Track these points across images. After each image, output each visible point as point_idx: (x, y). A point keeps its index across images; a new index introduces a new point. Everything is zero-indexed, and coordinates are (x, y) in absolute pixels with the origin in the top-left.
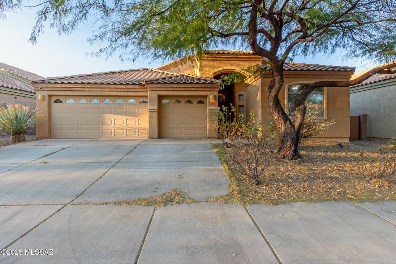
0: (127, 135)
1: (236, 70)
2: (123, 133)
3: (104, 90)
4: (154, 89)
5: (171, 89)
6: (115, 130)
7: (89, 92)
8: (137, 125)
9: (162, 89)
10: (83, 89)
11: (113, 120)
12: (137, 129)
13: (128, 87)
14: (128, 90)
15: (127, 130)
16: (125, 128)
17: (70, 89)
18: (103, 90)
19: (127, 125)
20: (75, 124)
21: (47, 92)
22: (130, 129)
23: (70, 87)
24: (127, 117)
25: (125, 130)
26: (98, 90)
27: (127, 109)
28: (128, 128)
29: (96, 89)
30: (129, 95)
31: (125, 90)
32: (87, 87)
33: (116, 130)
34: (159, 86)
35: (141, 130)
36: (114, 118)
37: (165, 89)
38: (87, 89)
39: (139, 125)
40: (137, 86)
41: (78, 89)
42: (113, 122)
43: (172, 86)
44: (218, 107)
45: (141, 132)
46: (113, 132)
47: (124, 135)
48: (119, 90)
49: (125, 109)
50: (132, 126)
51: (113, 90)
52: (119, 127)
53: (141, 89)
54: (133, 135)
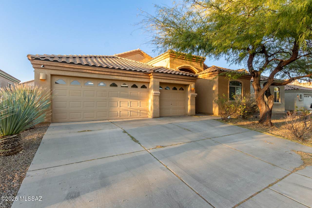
0: (131, 116)
1: (191, 67)
2: (128, 114)
3: (114, 75)
4: (157, 77)
5: (169, 78)
6: (120, 112)
7: (98, 75)
8: (139, 107)
9: (163, 78)
10: (93, 72)
11: (118, 102)
12: (138, 110)
13: (135, 74)
14: (135, 76)
15: (131, 111)
16: (129, 109)
17: (79, 70)
18: (112, 74)
19: (131, 106)
20: (80, 107)
21: (50, 71)
22: (134, 110)
23: (80, 68)
24: (131, 100)
25: (129, 111)
26: (108, 73)
27: (131, 92)
28: (131, 110)
29: (106, 73)
30: (135, 80)
31: (132, 76)
32: (97, 70)
33: (122, 112)
34: (162, 75)
35: (142, 111)
36: (120, 101)
37: (165, 78)
38: (97, 72)
39: (140, 106)
40: (142, 74)
41: (88, 71)
42: (119, 104)
43: (170, 76)
44: (196, 93)
45: (142, 113)
46: (118, 113)
47: (128, 115)
48: (127, 75)
49: (129, 93)
50: (135, 108)
51: (121, 75)
52: (124, 108)
53: (144, 76)
54: (136, 115)
